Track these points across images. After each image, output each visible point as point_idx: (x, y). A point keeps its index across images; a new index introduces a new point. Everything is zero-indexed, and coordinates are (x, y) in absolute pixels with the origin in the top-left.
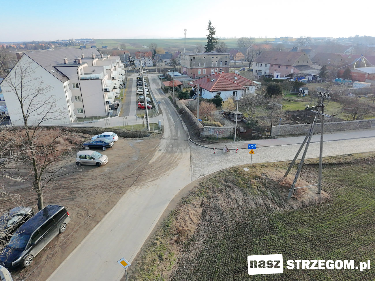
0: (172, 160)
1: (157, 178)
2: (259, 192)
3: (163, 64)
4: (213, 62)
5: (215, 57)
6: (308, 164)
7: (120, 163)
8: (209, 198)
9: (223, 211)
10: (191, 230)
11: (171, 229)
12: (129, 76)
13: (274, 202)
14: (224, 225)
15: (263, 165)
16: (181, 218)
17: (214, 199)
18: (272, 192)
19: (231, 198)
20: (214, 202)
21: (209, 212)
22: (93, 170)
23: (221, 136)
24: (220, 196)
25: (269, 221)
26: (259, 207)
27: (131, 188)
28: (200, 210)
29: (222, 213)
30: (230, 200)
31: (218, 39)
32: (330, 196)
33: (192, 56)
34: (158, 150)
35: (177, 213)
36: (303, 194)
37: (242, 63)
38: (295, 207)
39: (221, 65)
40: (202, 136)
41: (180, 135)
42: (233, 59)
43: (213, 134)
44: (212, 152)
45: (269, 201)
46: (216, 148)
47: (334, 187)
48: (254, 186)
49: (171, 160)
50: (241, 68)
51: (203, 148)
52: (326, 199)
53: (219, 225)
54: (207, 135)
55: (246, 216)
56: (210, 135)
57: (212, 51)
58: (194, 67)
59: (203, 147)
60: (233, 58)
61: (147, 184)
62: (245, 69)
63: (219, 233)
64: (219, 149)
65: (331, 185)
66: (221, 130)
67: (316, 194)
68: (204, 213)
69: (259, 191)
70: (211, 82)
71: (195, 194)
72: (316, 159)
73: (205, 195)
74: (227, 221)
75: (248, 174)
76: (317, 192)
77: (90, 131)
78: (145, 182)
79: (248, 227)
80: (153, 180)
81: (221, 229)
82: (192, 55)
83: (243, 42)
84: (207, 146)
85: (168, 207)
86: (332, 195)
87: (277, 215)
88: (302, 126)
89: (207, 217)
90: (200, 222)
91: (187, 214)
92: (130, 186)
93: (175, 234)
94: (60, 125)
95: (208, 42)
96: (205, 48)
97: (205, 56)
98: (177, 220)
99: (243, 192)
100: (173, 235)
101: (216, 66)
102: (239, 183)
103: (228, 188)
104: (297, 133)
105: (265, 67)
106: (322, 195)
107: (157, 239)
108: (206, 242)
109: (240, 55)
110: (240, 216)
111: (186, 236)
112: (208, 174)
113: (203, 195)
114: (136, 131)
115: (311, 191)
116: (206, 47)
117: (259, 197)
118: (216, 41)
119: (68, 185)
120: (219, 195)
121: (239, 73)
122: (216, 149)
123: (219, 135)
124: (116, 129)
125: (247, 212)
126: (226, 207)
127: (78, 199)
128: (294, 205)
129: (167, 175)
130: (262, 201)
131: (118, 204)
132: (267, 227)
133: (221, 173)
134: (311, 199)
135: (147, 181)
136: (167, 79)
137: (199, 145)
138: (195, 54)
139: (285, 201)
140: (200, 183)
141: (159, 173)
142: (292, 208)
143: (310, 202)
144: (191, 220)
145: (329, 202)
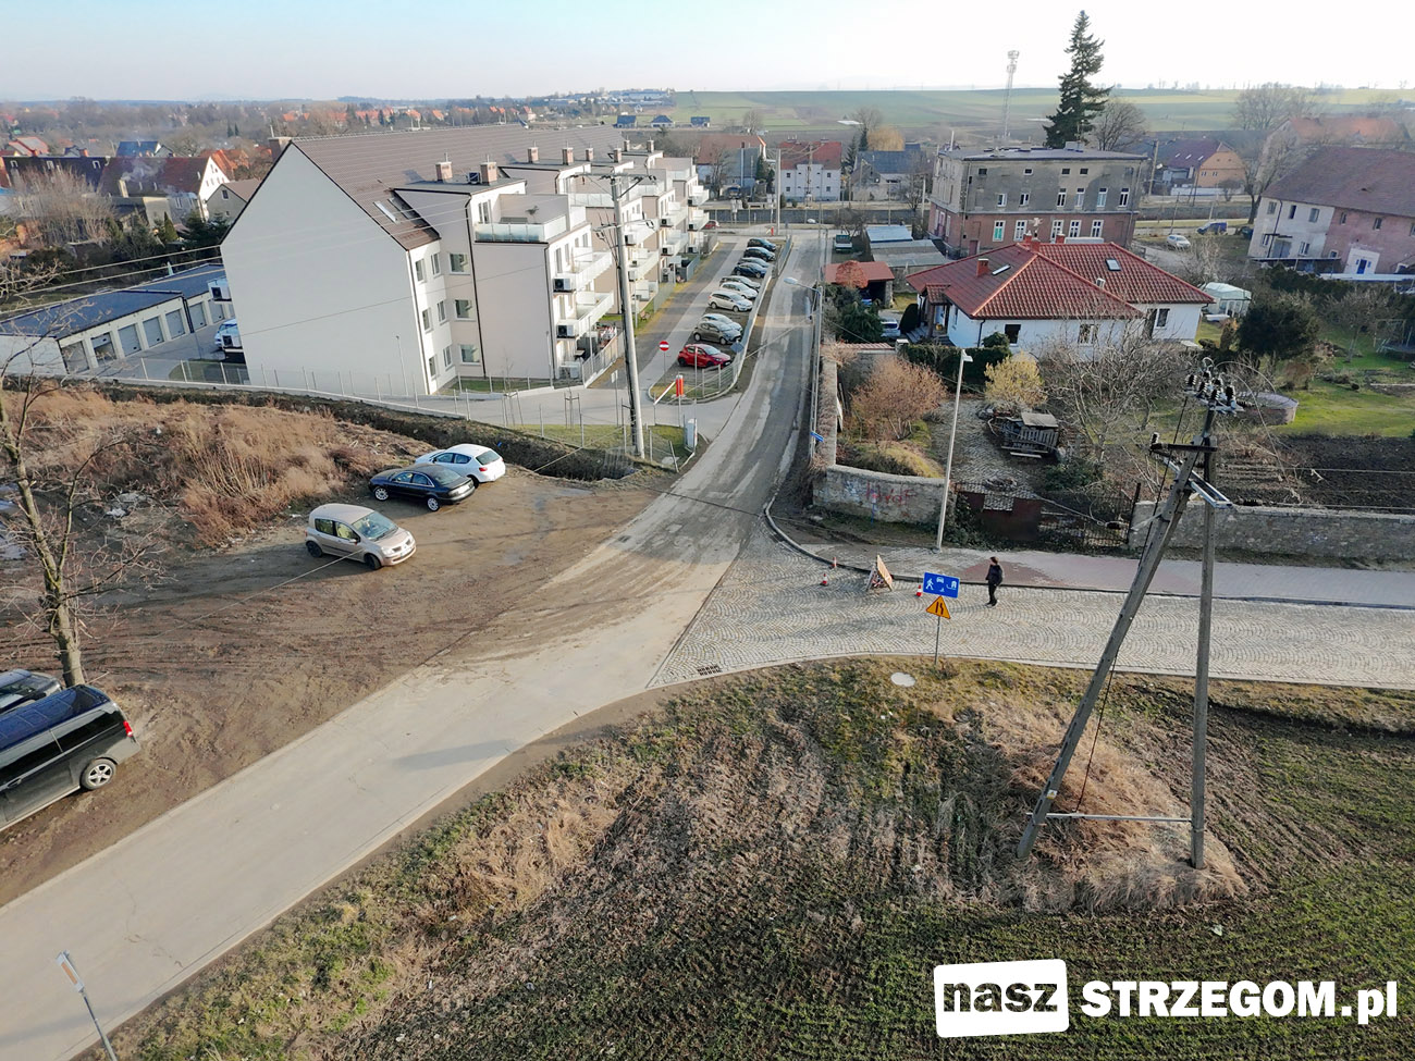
0: (638, 588)
1: (531, 648)
2: (900, 794)
3: (881, 192)
4: (1064, 190)
5: (1075, 168)
6: (1231, 709)
7: (448, 569)
8: (671, 772)
9: (693, 840)
10: (521, 889)
11: (434, 868)
12: (732, 233)
13: (946, 852)
14: (665, 903)
15: (995, 675)
16: (503, 832)
17: (688, 784)
18: (962, 806)
19: (764, 796)
20: (685, 795)
21: (640, 832)
22: (347, 578)
23: (894, 515)
24: (723, 775)
25: (862, 937)
26: (861, 860)
27: (416, 671)
28: (606, 817)
29: (687, 850)
30: (755, 801)
31: (1107, 91)
32: (1253, 890)
33: (972, 164)
34: (619, 536)
35: (502, 809)
36: (1106, 849)
37: (1228, 200)
38: (1034, 900)
39: (1100, 207)
40: (819, 504)
41: (744, 488)
42: (1192, 181)
43: (861, 503)
44: (818, 575)
45: (923, 845)
46: (846, 563)
47: (1309, 847)
48: (894, 763)
49: (633, 587)
50: (1206, 223)
51: (795, 553)
52: (1223, 897)
53: (644, 901)
54: (837, 505)
55: (778, 888)
56: (850, 505)
57: (1069, 144)
58: (979, 210)
59: (797, 548)
60: (1190, 177)
61: (478, 667)
62: (1225, 224)
63: (622, 931)
64: (856, 569)
65: (1298, 831)
66: (897, 488)
67: (1173, 863)
68: (618, 831)
69: (905, 788)
70: (990, 278)
71: (624, 743)
72: (1289, 686)
73: (664, 757)
74: (684, 888)
75: (899, 699)
76: (1184, 856)
77: (445, 432)
78: (479, 658)
79: (753, 939)
80: (509, 656)
81: (639, 917)
82: (973, 160)
83: (1265, 106)
84: (812, 549)
85: (486, 775)
86: (1269, 886)
87: (921, 918)
88: (1298, 520)
89: (619, 855)
90: (581, 866)
91: (539, 821)
92: (417, 662)
93: (438, 895)
94: (365, 400)
95: (1061, 106)
96: (1045, 128)
97: (1030, 165)
98: (485, 834)
99: (831, 779)
100: (428, 897)
101: (1078, 207)
102: (836, 735)
103: (774, 747)
104: (1266, 548)
105: (1311, 220)
106: (1206, 874)
107: (353, 899)
108: (550, 955)
109: (1222, 162)
110: (750, 881)
111: (485, 911)
112: (732, 671)
113: (651, 757)
114: (593, 452)
115: (1161, 841)
116: (1051, 124)
117: (889, 818)
118: (1099, 101)
119: (241, 620)
120: (722, 767)
121: (1187, 242)
122: (844, 567)
123: (886, 511)
124: (531, 436)
125: (792, 873)
126: (715, 827)
127: (227, 680)
128: (1033, 891)
129: (575, 644)
130: (890, 839)
131: (328, 726)
132: (838, 960)
133: (788, 678)
134: (1131, 885)
135: (488, 655)
136: (860, 253)
137: (786, 541)
138: (988, 155)
139: (1000, 862)
140: (674, 704)
141: (554, 630)
142: (1018, 902)
143: (1121, 891)
144: (545, 850)
145: (1226, 916)
